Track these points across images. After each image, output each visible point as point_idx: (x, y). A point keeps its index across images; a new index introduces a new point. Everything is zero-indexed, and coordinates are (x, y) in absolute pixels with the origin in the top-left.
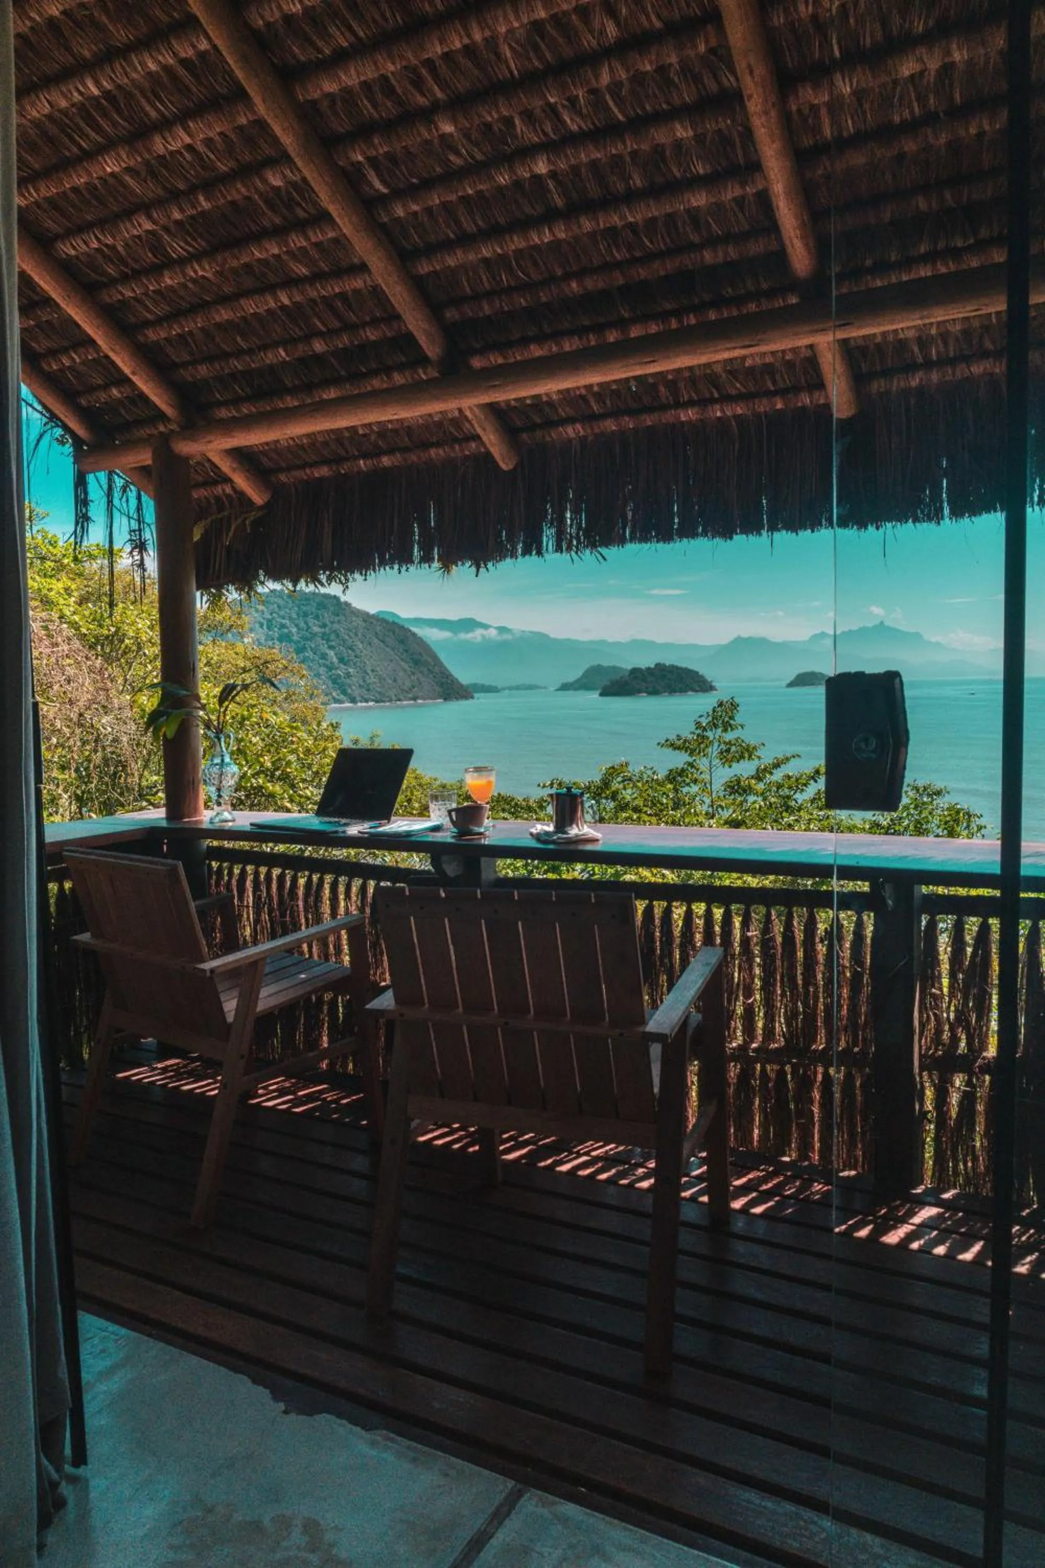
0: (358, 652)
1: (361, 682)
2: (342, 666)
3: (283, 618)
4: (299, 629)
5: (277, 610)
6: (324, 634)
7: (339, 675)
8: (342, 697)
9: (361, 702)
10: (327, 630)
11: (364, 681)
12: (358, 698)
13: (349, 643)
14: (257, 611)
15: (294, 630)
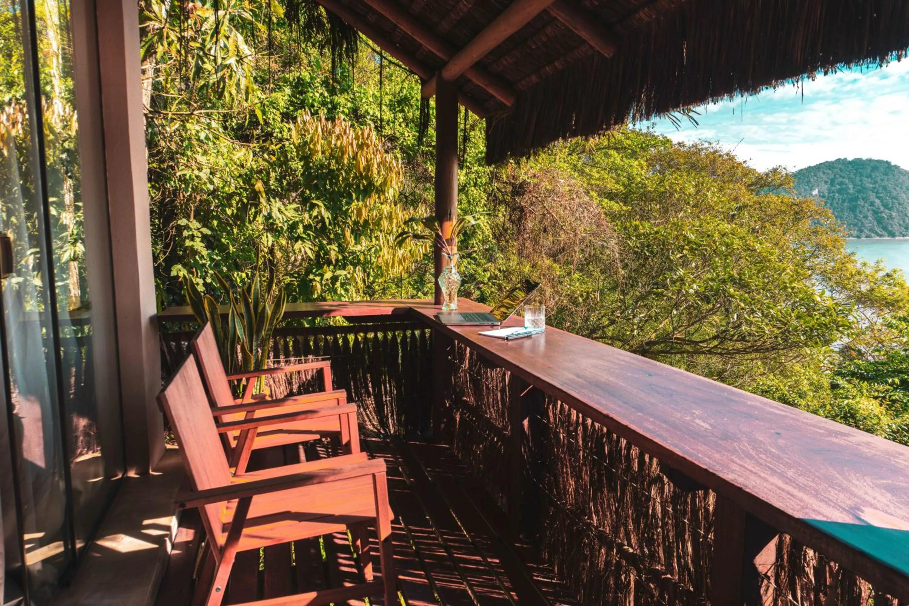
0: (902, 201)
1: (901, 222)
2: (887, 211)
3: (844, 178)
4: (854, 185)
5: (839, 172)
6: (875, 188)
7: (883, 217)
8: (884, 233)
9: (899, 236)
10: (877, 186)
11: (904, 222)
12: (897, 233)
13: (894, 193)
14: (824, 173)
15: (851, 186)
